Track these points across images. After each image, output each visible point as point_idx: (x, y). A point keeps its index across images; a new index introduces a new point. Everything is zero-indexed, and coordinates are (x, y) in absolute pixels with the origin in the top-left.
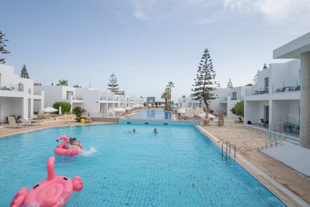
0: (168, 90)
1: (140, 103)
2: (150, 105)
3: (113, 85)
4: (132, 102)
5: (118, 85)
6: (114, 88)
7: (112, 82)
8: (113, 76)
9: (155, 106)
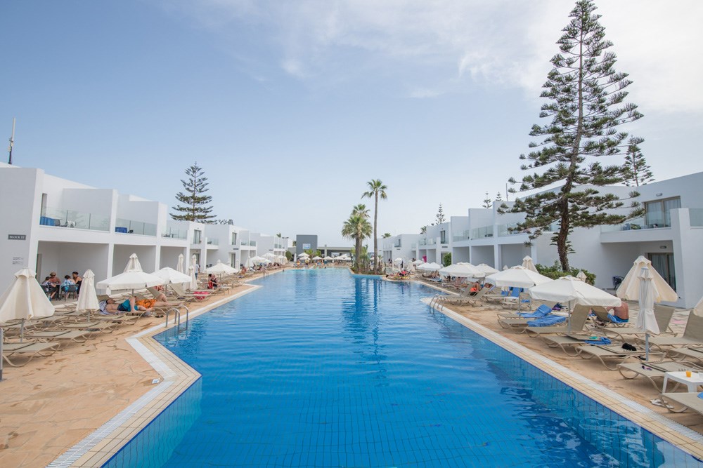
0: (359, 212)
1: (275, 250)
2: (305, 256)
3: (193, 197)
4: (249, 248)
5: (210, 197)
6: (197, 206)
7: (192, 189)
8: (194, 172)
9: (318, 258)
